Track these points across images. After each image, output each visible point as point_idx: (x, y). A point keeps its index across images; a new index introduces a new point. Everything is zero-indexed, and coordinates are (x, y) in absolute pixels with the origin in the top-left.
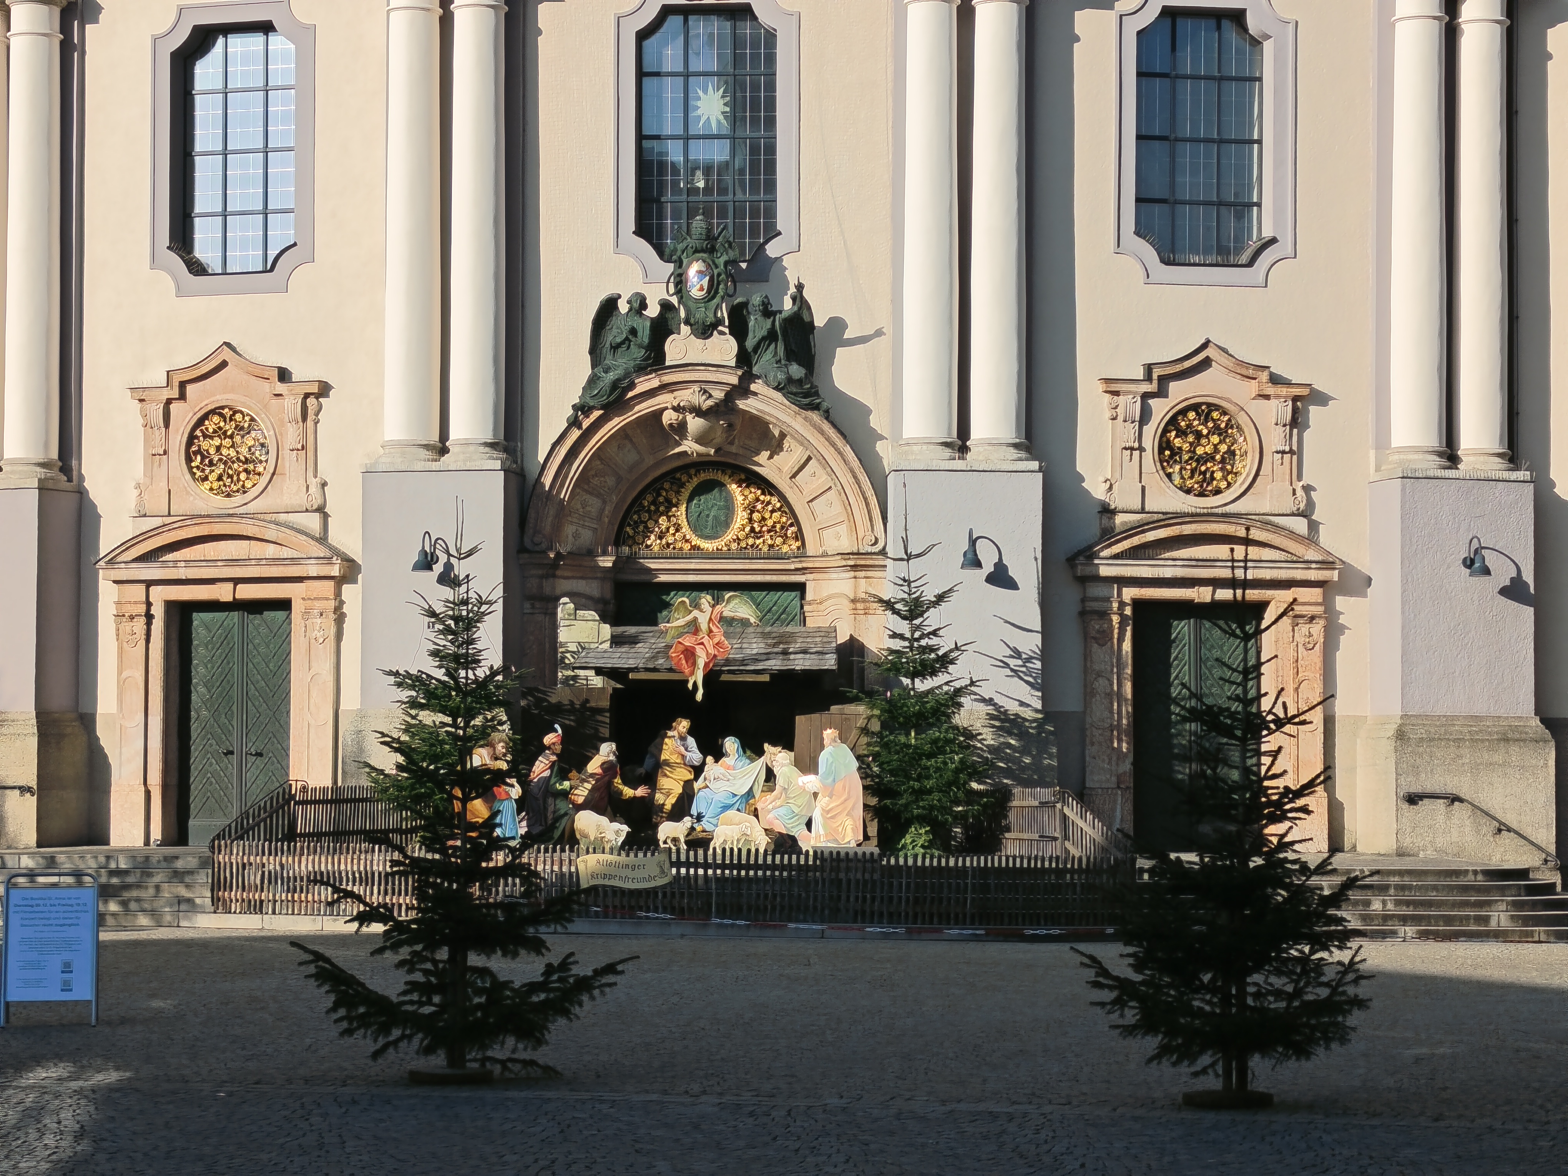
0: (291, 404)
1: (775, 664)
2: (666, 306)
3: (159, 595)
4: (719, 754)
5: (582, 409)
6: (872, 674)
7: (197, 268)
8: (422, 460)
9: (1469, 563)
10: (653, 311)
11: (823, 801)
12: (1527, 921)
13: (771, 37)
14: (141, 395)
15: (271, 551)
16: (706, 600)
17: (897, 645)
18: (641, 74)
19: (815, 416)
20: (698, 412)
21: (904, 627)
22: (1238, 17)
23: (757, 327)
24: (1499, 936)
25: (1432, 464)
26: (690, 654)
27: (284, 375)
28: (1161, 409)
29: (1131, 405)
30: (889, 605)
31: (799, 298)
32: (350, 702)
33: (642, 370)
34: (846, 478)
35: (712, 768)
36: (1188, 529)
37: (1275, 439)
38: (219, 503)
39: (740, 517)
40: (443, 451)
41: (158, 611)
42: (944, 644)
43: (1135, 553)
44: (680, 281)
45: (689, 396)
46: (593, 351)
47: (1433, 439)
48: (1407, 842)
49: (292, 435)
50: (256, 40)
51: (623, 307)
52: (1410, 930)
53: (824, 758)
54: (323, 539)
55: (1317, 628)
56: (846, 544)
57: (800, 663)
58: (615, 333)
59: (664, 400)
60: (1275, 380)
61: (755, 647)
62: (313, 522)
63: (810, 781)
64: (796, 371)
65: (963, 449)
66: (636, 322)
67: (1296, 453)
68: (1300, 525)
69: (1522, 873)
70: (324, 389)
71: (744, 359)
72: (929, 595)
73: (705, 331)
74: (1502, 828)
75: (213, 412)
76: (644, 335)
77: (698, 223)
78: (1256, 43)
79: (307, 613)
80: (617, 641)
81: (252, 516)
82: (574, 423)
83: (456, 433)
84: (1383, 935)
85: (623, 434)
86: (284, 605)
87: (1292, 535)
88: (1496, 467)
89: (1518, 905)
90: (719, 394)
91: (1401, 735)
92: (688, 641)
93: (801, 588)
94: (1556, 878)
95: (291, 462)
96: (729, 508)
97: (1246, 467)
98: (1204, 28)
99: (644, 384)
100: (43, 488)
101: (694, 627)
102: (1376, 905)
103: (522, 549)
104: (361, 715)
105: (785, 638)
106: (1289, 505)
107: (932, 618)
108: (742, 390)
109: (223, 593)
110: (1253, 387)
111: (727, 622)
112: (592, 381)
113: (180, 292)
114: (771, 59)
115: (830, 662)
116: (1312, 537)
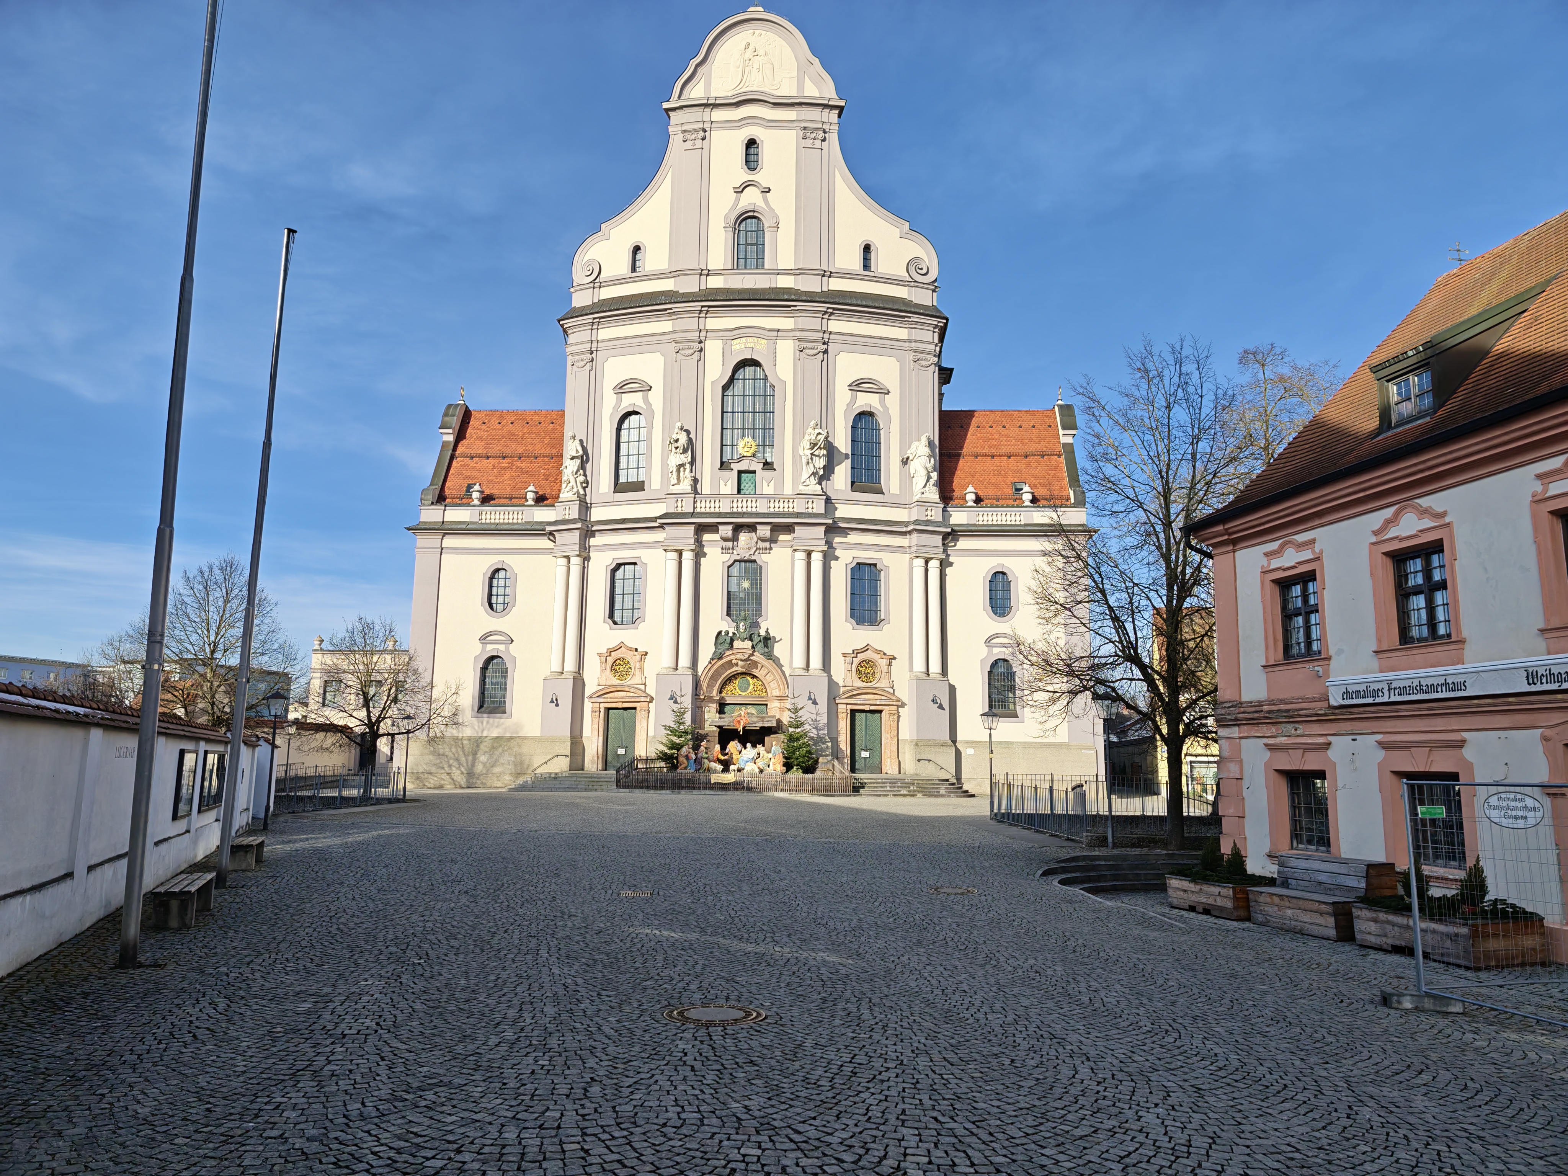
0: (638, 657)
1: (760, 725)
2: (734, 634)
3: (602, 706)
4: (745, 748)
5: (712, 659)
6: (784, 727)
7: (615, 623)
8: (672, 671)
9: (933, 701)
10: (731, 635)
11: (772, 760)
12: (949, 792)
13: (761, 567)
14: (600, 655)
15: (632, 695)
16: (743, 708)
17: (792, 720)
18: (728, 576)
19: (771, 661)
20: (741, 660)
21: (793, 716)
22: (875, 565)
23: (756, 639)
24: (942, 796)
25: (924, 676)
26: (739, 722)
27: (636, 650)
28: (856, 661)
29: (849, 659)
30: (789, 710)
31: (767, 632)
32: (651, 733)
33: (728, 649)
34: (778, 677)
35: (744, 751)
36: (864, 691)
37: (885, 669)
38: (619, 682)
39: (751, 687)
40: (677, 669)
41: (602, 710)
42: (802, 720)
43: (851, 697)
44: (738, 627)
45: (739, 656)
46: (715, 644)
47: (924, 670)
48: (918, 772)
49: (638, 665)
50: (633, 566)
51: (723, 633)
52: (920, 795)
53: (773, 749)
54: (645, 692)
55: (896, 717)
56: (778, 694)
57: (767, 725)
58: (720, 641)
59: (733, 657)
60: (885, 654)
61: (756, 720)
62: (642, 687)
63: (770, 755)
64: (766, 650)
65: (808, 670)
66: (726, 637)
67: (889, 672)
68: (891, 691)
69: (947, 780)
70: (646, 653)
71: (753, 647)
72: (799, 707)
73: (743, 640)
74: (942, 768)
75: (619, 659)
76: (728, 641)
77: (743, 613)
78: (880, 571)
79: (640, 711)
80: (720, 718)
81: (628, 686)
82: (710, 663)
83: (680, 665)
84: (913, 796)
85: (722, 665)
86: (635, 708)
87: (889, 693)
88: (940, 677)
89: (947, 788)
90: (747, 656)
91: (917, 744)
92: (739, 719)
93: (766, 705)
94: (955, 781)
95: (637, 672)
96: (749, 685)
97: (878, 676)
98: (867, 568)
99: (728, 653)
100: (574, 678)
101: (740, 715)
102: (912, 788)
103: (696, 695)
104: (654, 737)
105: (763, 718)
106: (888, 685)
107: (800, 713)
108: (752, 655)
109: (619, 705)
110: (878, 656)
111: (748, 713)
112: (715, 652)
113: (611, 629)
114: (761, 573)
115: (774, 725)
116: (894, 693)
